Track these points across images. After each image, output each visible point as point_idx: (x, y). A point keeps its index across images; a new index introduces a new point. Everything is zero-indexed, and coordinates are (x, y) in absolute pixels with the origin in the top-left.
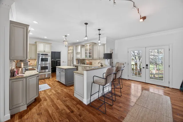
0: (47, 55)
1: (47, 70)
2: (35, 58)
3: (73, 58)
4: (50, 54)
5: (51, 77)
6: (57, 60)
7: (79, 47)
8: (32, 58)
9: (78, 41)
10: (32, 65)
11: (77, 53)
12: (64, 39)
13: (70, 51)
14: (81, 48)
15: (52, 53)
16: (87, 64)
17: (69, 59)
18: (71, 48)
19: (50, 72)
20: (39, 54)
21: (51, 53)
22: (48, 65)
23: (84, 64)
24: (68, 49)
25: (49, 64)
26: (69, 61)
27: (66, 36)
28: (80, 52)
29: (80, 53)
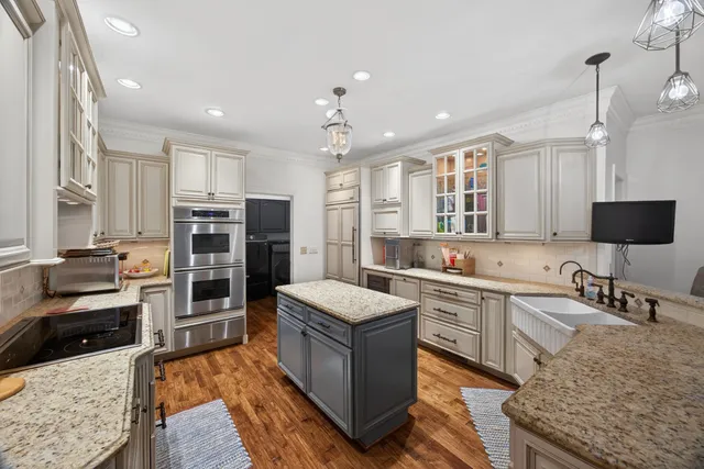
0: (225, 214)
1: (227, 302)
2: (160, 234)
3: (357, 231)
4: (238, 213)
5: (246, 337)
6: (272, 237)
7: (396, 173)
8: (145, 235)
9: (389, 135)
10: (147, 272)
11: (381, 206)
12: (329, 114)
13: (341, 196)
14: (406, 173)
15: (252, 205)
16: (445, 270)
17: (334, 235)
18: (344, 177)
19: (241, 307)
20: (180, 212)
21: (243, 205)
22: (230, 274)
23: (422, 265)
24: (327, 183)
25: (237, 264)
26: (334, 250)
27: (339, 92)
28: (399, 199)
29: (399, 205)
